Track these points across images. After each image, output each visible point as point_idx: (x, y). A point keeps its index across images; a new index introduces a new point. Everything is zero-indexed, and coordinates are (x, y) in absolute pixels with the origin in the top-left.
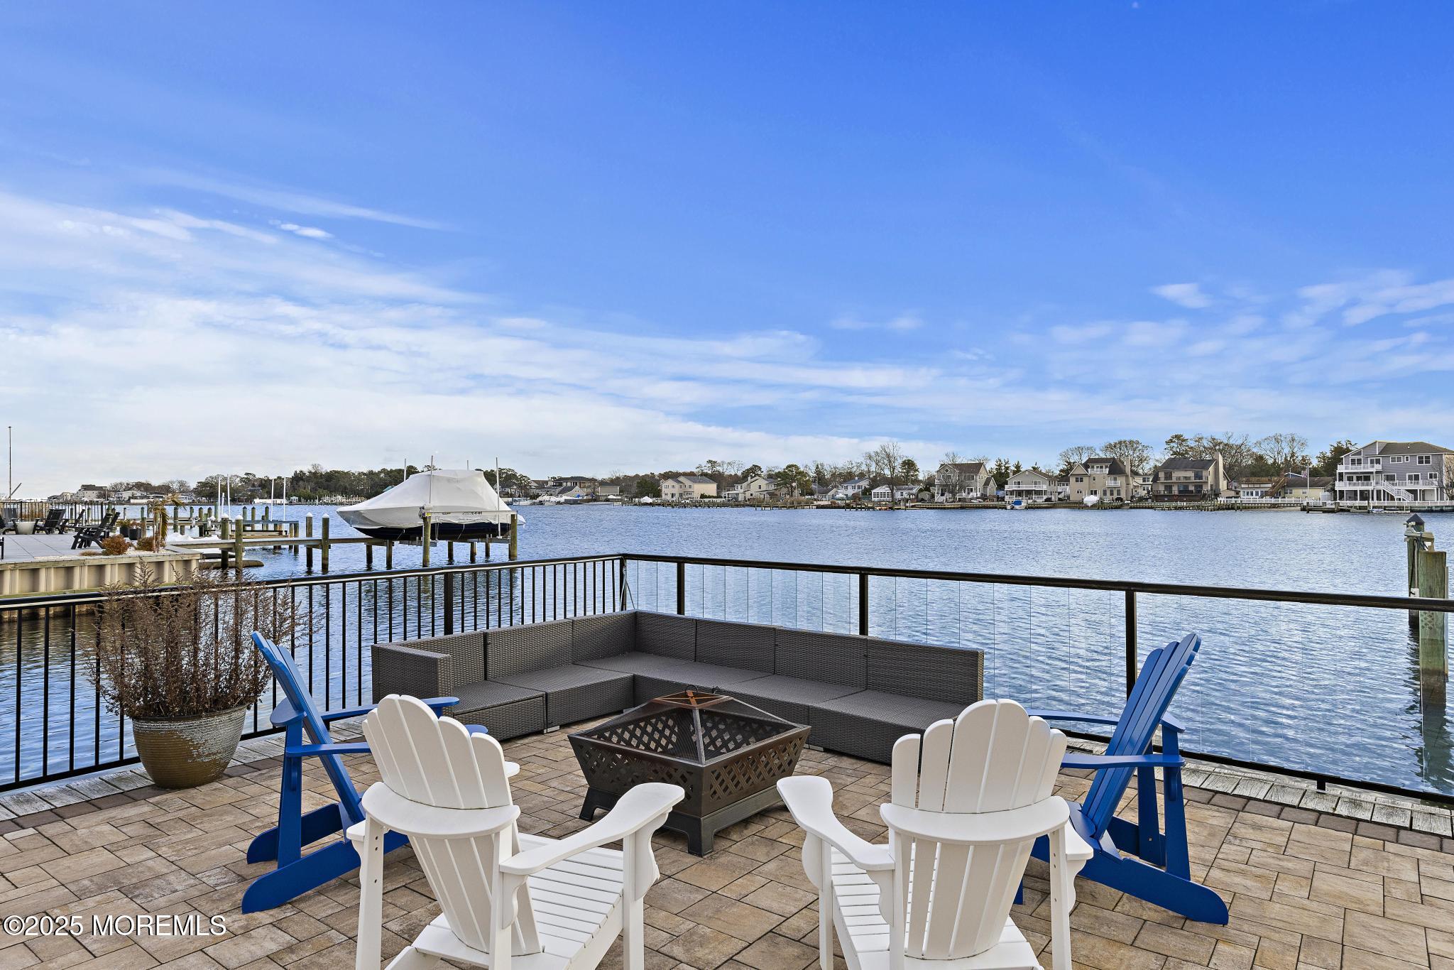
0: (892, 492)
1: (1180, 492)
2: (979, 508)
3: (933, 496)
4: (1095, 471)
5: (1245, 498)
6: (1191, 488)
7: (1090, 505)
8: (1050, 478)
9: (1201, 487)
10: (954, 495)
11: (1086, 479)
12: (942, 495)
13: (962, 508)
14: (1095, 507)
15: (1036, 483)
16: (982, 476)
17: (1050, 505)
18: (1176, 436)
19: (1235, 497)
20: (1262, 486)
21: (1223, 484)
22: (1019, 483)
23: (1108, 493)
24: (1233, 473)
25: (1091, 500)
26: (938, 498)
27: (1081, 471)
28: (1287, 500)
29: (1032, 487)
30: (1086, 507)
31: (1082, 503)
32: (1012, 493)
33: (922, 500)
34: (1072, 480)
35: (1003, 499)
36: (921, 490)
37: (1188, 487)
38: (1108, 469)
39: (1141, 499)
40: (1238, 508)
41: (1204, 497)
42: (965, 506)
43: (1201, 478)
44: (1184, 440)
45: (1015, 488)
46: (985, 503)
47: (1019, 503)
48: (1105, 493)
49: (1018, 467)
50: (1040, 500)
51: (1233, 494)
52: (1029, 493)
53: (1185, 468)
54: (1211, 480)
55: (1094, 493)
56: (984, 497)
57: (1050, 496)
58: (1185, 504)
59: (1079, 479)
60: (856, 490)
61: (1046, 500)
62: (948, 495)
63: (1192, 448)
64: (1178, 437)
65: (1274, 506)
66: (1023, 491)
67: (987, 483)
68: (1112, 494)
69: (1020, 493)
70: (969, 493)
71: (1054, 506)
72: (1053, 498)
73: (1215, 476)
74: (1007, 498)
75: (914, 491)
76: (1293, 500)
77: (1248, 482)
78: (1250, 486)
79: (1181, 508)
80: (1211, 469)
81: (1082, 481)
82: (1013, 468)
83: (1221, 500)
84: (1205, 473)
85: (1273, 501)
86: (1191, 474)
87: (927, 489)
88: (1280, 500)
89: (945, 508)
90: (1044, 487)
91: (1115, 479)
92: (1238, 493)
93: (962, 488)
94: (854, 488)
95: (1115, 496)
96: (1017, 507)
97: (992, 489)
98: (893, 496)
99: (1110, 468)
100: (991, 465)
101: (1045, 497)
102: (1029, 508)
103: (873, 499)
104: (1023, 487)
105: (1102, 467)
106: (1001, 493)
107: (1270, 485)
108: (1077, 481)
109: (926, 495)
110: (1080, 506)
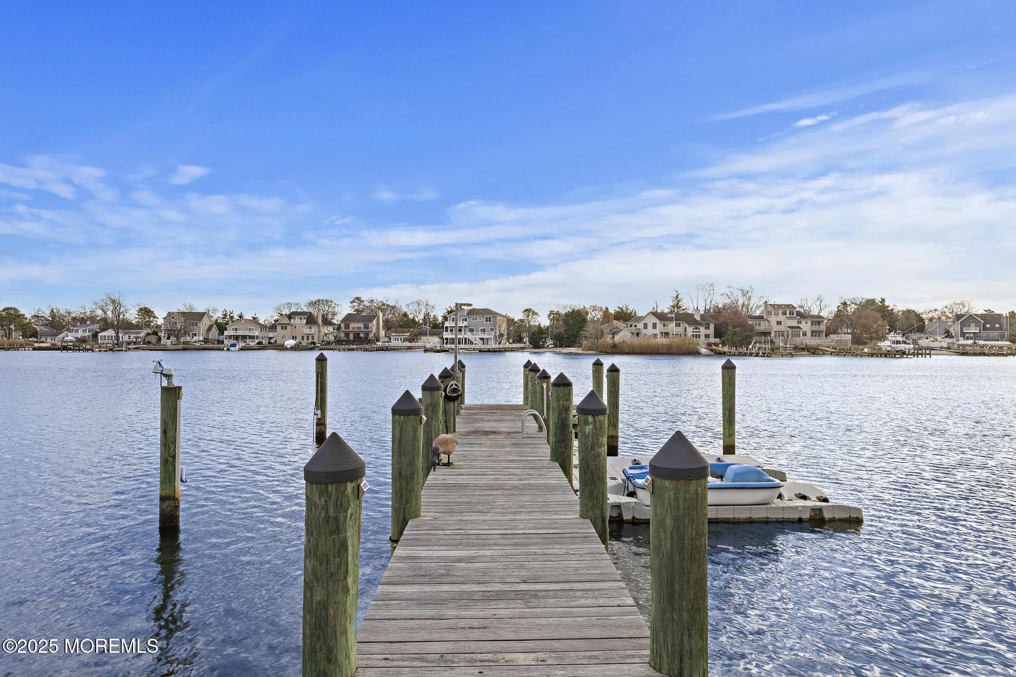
0: (117, 334)
1: (354, 338)
2: (200, 349)
3: (160, 339)
4: (296, 321)
5: (394, 343)
6: (362, 335)
7: (289, 347)
8: (263, 327)
9: (368, 334)
10: (178, 339)
11: (289, 327)
12: (168, 338)
13: (184, 349)
14: (294, 348)
15: (250, 330)
16: (205, 323)
17: (261, 347)
18: (357, 298)
19: (387, 342)
20: (404, 334)
21: (382, 333)
22: (236, 329)
23: (305, 338)
24: (388, 325)
25: (290, 343)
26: (164, 341)
27: (286, 321)
28: (417, 344)
29: (247, 333)
30: (286, 349)
31: (283, 345)
32: (230, 337)
33: (149, 342)
34: (279, 328)
35: (222, 342)
36: (148, 334)
37: (359, 334)
38: (305, 320)
39: (329, 343)
40: (387, 350)
41: (369, 342)
42: (187, 348)
43: (368, 328)
44: (362, 301)
45: (233, 333)
46: (206, 346)
47: (234, 345)
48: (303, 338)
49: (241, 317)
50: (253, 344)
51: (387, 339)
52: (244, 337)
53: (358, 321)
54: (374, 330)
55: (294, 338)
56: (206, 341)
57: (261, 340)
58: (355, 346)
59: (284, 327)
60: (87, 334)
61: (258, 344)
62: (173, 339)
63: (367, 307)
64: (358, 299)
65: (410, 348)
66: (239, 336)
67: (210, 328)
68: (308, 339)
69: (237, 338)
70: (193, 337)
71: (264, 348)
72: (264, 342)
73: (377, 327)
74: (226, 342)
75: (142, 335)
76: (420, 344)
77: (396, 332)
78: (397, 334)
79: (352, 350)
80: (375, 322)
81: (286, 329)
82: (237, 318)
83: (379, 344)
84: (370, 325)
85: (409, 344)
86: (361, 325)
87: (155, 333)
88: (413, 344)
89: (166, 350)
90: (257, 333)
91: (310, 328)
92: (390, 339)
93: (186, 333)
94: (84, 331)
95: (310, 341)
96: (232, 349)
97: (214, 334)
98: (117, 337)
99: (307, 319)
100: (218, 315)
101: (257, 341)
102: (242, 349)
103: (100, 342)
104: (240, 333)
105: (301, 319)
106: (221, 338)
107: (408, 334)
108: (282, 329)
109: (153, 339)
110: (282, 348)
